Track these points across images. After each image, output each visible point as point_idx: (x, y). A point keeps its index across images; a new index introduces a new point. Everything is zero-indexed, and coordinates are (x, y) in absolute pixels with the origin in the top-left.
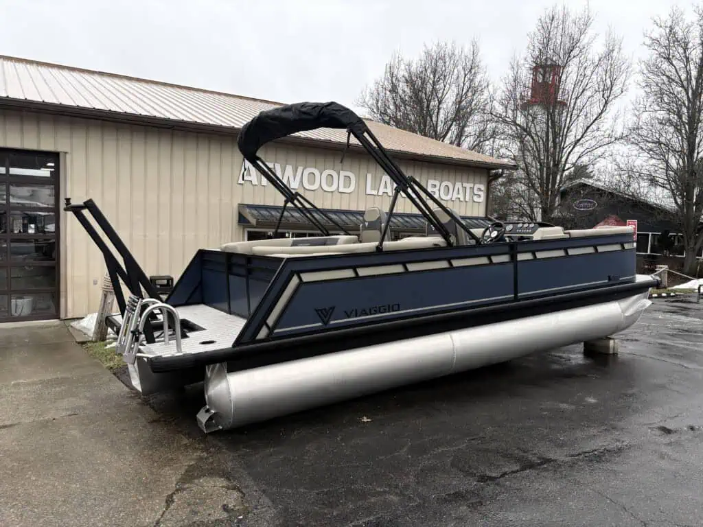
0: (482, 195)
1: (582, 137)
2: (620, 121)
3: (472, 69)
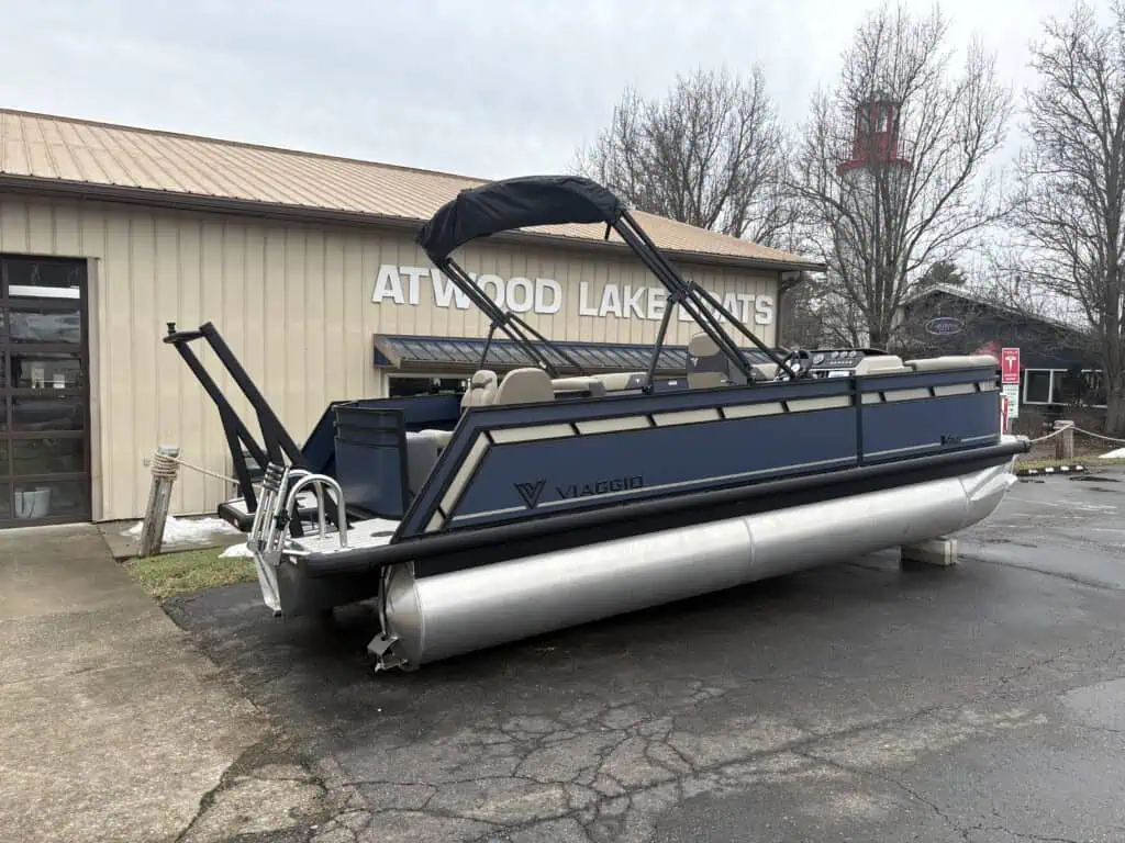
0: (771, 313)
1: (933, 215)
2: (994, 189)
3: (753, 113)
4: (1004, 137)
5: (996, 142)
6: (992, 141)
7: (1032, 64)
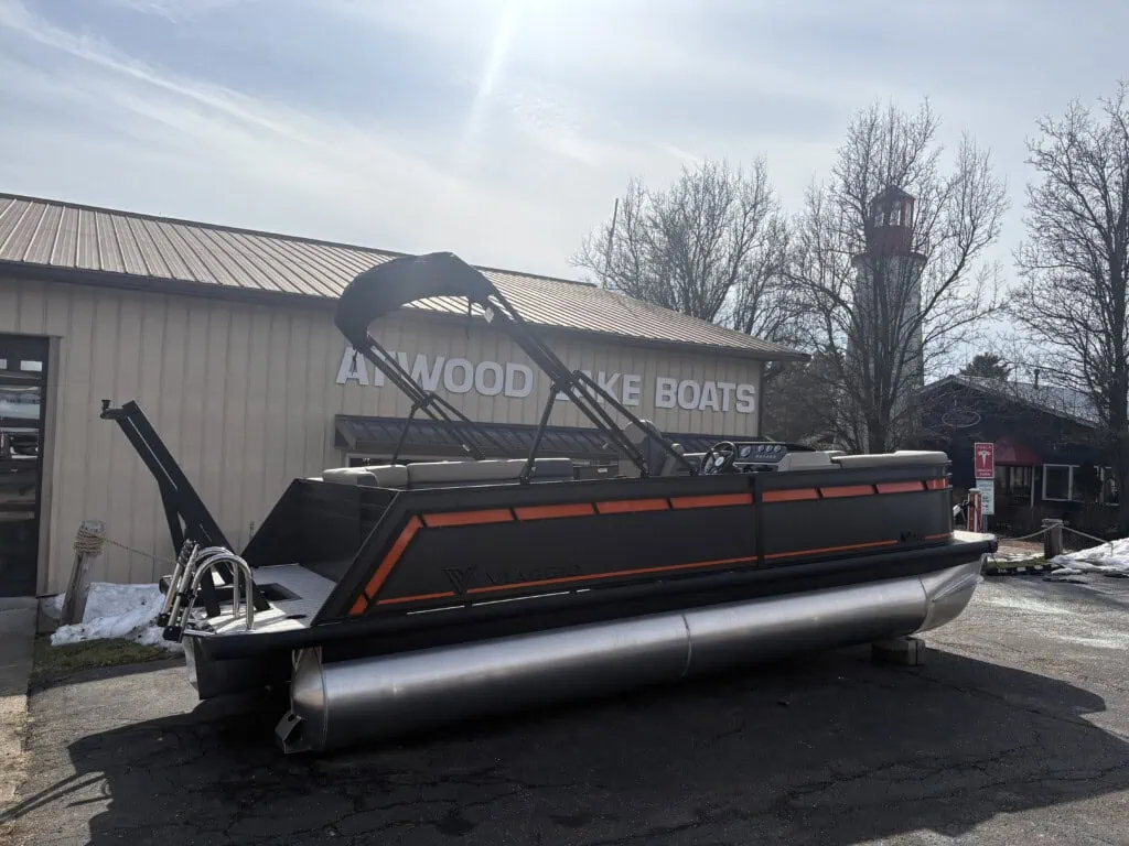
0: (752, 402)
3: (757, 204)
4: (998, 232)
5: (990, 237)
6: (985, 236)
7: (1031, 161)
